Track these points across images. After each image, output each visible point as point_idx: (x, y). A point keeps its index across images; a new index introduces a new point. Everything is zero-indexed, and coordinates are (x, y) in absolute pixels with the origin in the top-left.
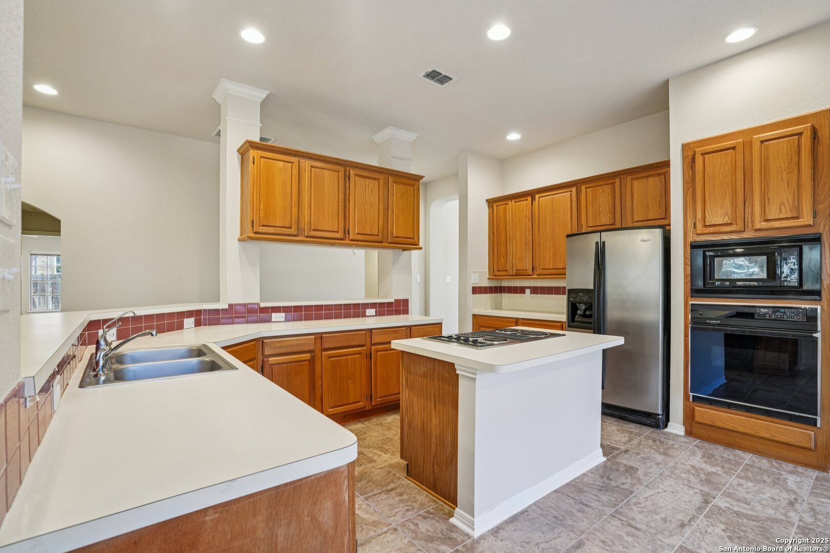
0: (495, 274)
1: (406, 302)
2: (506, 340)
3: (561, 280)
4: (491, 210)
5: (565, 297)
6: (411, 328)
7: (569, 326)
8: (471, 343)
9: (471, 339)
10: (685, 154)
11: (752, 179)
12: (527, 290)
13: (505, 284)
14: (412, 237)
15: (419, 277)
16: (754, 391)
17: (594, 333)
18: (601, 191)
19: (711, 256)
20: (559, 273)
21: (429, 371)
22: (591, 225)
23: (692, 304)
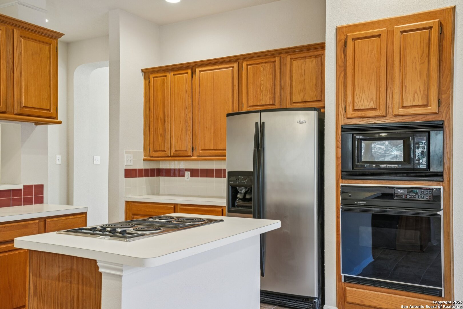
0: (151, 155)
1: (40, 188)
2: (160, 229)
3: (223, 162)
4: (147, 82)
5: (225, 180)
6: (45, 221)
7: (229, 211)
8: (118, 234)
9: (119, 230)
10: (338, 37)
11: (393, 67)
12: (186, 172)
13: (164, 165)
14: (48, 108)
15: (59, 157)
16: (396, 268)
17: (254, 217)
18: (262, 69)
19: (359, 139)
20: (219, 154)
21: (65, 272)
22: (252, 105)
23: (342, 186)
